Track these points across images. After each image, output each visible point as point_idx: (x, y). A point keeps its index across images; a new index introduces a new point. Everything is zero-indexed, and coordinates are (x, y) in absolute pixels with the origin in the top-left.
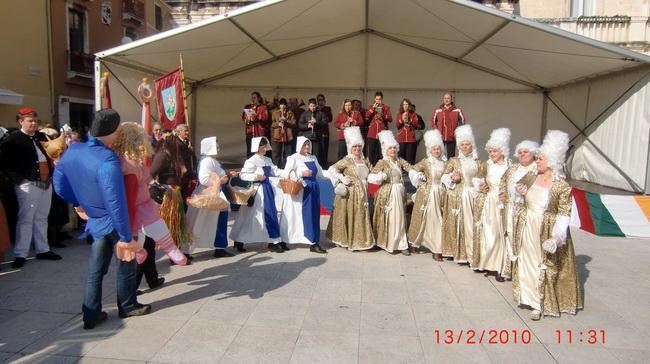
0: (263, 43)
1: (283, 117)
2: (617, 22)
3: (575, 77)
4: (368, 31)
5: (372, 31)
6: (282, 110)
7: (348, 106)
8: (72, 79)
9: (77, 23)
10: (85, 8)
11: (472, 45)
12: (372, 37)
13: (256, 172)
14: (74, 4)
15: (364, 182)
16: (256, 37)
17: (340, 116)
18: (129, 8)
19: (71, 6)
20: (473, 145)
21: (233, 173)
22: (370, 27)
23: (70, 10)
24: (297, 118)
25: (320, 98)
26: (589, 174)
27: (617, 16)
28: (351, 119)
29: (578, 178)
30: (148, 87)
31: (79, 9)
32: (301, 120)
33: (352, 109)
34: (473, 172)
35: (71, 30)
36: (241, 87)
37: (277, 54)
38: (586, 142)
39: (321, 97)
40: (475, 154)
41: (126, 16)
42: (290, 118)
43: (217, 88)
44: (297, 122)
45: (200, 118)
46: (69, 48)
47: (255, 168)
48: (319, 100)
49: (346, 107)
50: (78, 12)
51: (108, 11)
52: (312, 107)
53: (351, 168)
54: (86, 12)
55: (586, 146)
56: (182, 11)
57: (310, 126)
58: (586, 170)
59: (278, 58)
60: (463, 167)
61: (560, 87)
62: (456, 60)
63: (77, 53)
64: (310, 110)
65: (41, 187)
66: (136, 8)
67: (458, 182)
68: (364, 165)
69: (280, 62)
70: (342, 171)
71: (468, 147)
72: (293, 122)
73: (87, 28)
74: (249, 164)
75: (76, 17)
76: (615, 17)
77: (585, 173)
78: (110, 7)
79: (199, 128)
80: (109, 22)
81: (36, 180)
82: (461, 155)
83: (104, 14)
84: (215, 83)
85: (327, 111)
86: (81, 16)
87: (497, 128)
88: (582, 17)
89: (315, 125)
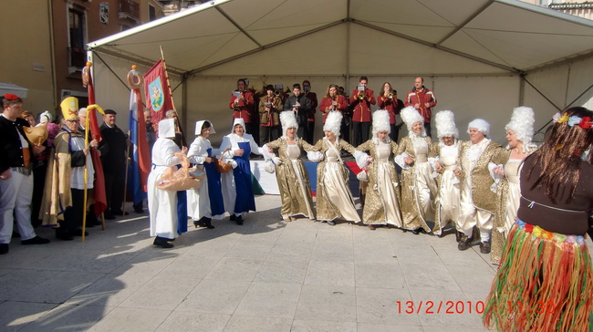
0: (248, 32)
1: (269, 102)
2: (586, 8)
3: (554, 58)
4: (349, 20)
5: (353, 20)
6: (268, 95)
7: (333, 91)
8: (73, 74)
9: (77, 22)
10: (84, 8)
11: (451, 30)
12: (353, 25)
14: (74, 5)
15: (295, 161)
16: (243, 27)
17: (325, 100)
18: (125, 8)
19: (71, 7)
22: (351, 16)
23: (70, 10)
27: (586, 3)
28: (335, 103)
30: (136, 74)
31: (78, 9)
32: (286, 105)
33: (337, 94)
34: (424, 150)
35: (71, 29)
36: (229, 76)
37: (263, 44)
39: (307, 84)
41: (122, 15)
42: (276, 104)
43: (206, 77)
45: (190, 106)
46: (70, 46)
48: (304, 86)
49: (331, 92)
50: (78, 11)
51: (106, 11)
53: (283, 149)
54: (85, 12)
56: (173, 9)
59: (264, 48)
60: (414, 146)
61: (537, 69)
62: (434, 46)
63: (77, 50)
64: (294, 96)
65: (24, 173)
66: (131, 8)
69: (265, 51)
72: (280, 107)
73: (86, 26)
75: (76, 16)
76: (585, 3)
78: (107, 7)
79: (189, 116)
80: (106, 20)
81: (20, 166)
83: (102, 14)
84: (204, 73)
85: (313, 97)
86: (81, 15)
88: (552, 4)
89: (299, 109)
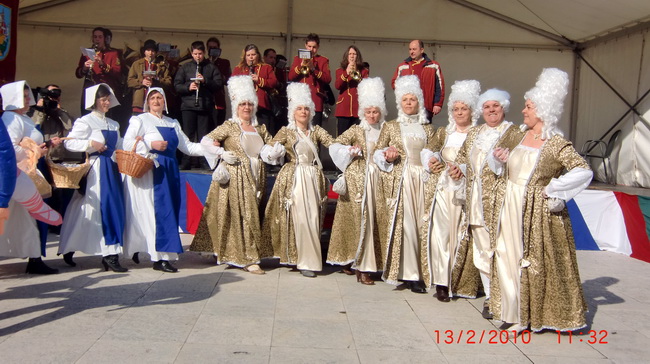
1: (150, 71)
6: (147, 59)
7: (251, 56)
13: (91, 138)
15: (255, 161)
20: (421, 101)
21: (55, 139)
24: (173, 75)
25: (213, 44)
26: (644, 175)
29: (627, 183)
32: (178, 77)
33: (258, 60)
34: (419, 143)
38: (639, 124)
40: (422, 116)
42: (161, 74)
44: (173, 80)
47: (90, 131)
48: (210, 47)
49: (248, 58)
52: (196, 54)
53: (235, 138)
55: (640, 130)
57: (192, 86)
58: (640, 169)
60: (404, 134)
61: (599, 41)
64: (193, 61)
67: (397, 161)
68: (256, 134)
70: (222, 143)
71: (413, 104)
72: (168, 81)
74: (80, 124)
77: (637, 174)
82: (402, 117)
87: (461, 79)
89: (201, 85)
